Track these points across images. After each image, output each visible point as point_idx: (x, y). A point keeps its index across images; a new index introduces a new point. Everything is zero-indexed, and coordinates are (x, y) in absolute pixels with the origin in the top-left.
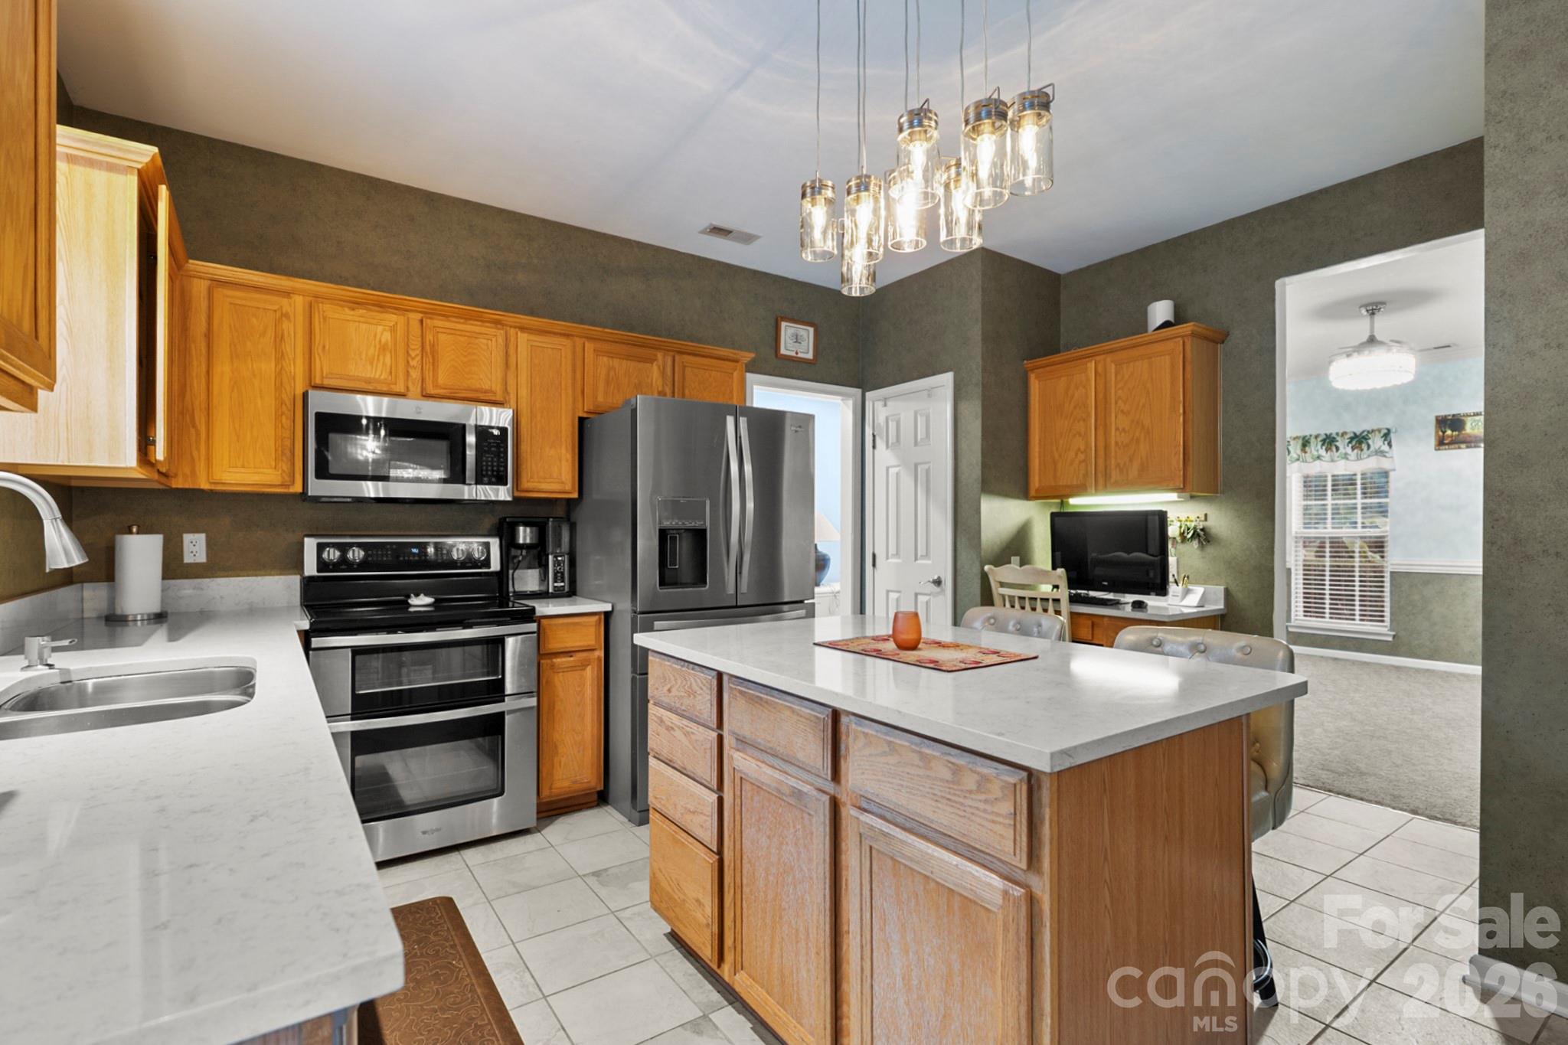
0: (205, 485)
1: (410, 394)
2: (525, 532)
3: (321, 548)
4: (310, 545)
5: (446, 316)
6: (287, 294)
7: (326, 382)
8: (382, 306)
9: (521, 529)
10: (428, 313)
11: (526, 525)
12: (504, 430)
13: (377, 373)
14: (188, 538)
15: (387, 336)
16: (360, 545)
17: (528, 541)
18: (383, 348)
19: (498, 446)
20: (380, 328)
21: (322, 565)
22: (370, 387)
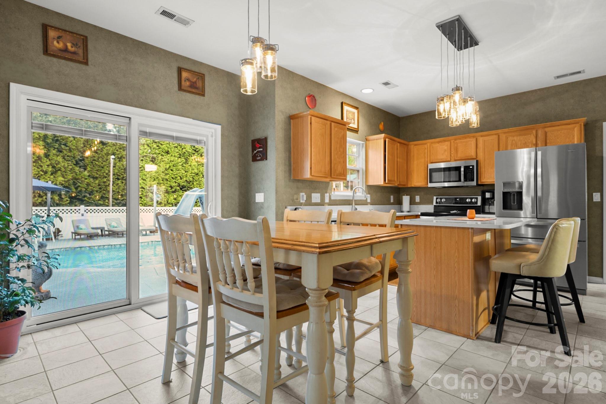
0: (413, 186)
1: (452, 160)
2: (488, 194)
3: (437, 199)
4: (435, 198)
5: (460, 139)
6: (426, 144)
7: (433, 161)
8: (445, 141)
9: (487, 193)
10: (456, 140)
11: (488, 192)
12: (473, 166)
13: (443, 157)
14: (416, 197)
15: (446, 147)
16: (445, 198)
17: (489, 197)
18: (445, 151)
19: (471, 171)
20: (444, 146)
21: (437, 203)
22: (442, 161)
